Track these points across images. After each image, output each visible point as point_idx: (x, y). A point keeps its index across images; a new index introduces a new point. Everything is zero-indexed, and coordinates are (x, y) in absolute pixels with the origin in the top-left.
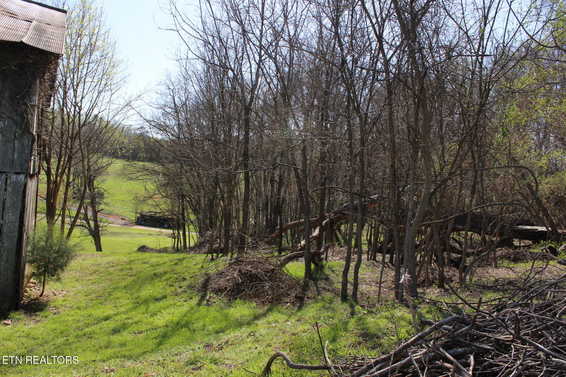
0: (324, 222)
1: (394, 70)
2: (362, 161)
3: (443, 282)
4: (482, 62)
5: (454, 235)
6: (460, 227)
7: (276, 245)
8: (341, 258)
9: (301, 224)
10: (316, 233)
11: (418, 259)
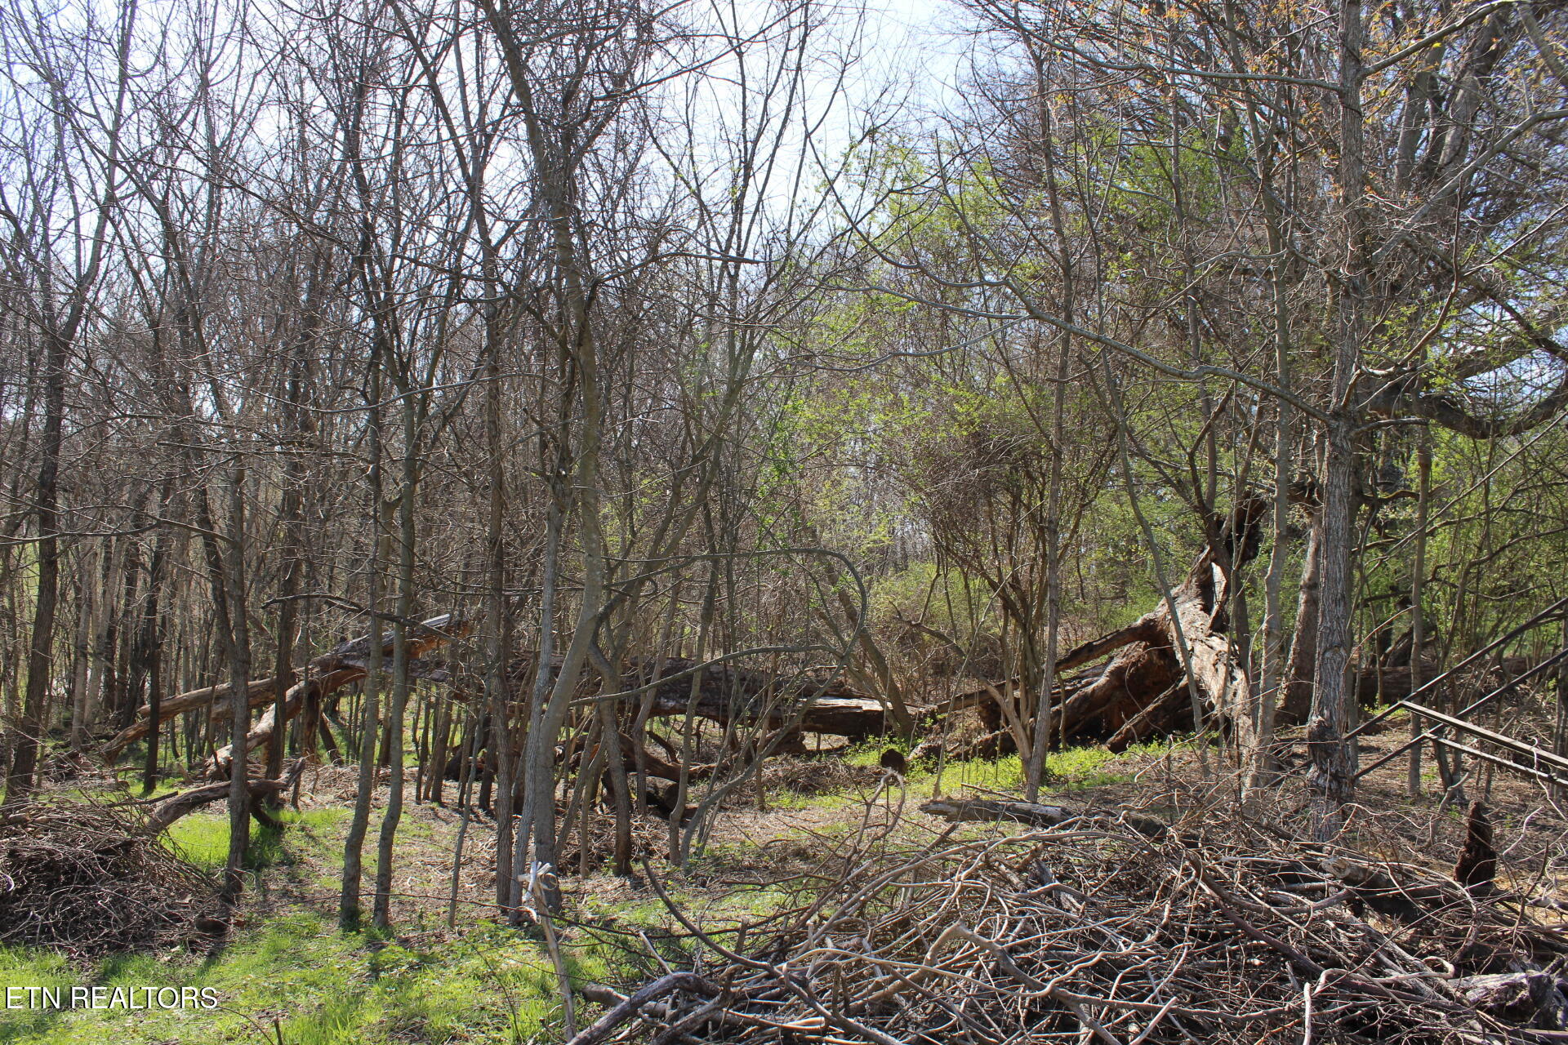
0: (289, 692)
1: (508, 276)
2: (408, 523)
3: (628, 858)
4: (737, 274)
5: (655, 725)
6: (671, 704)
7: (136, 760)
8: (340, 797)
9: (220, 697)
10: (265, 722)
11: (559, 794)
